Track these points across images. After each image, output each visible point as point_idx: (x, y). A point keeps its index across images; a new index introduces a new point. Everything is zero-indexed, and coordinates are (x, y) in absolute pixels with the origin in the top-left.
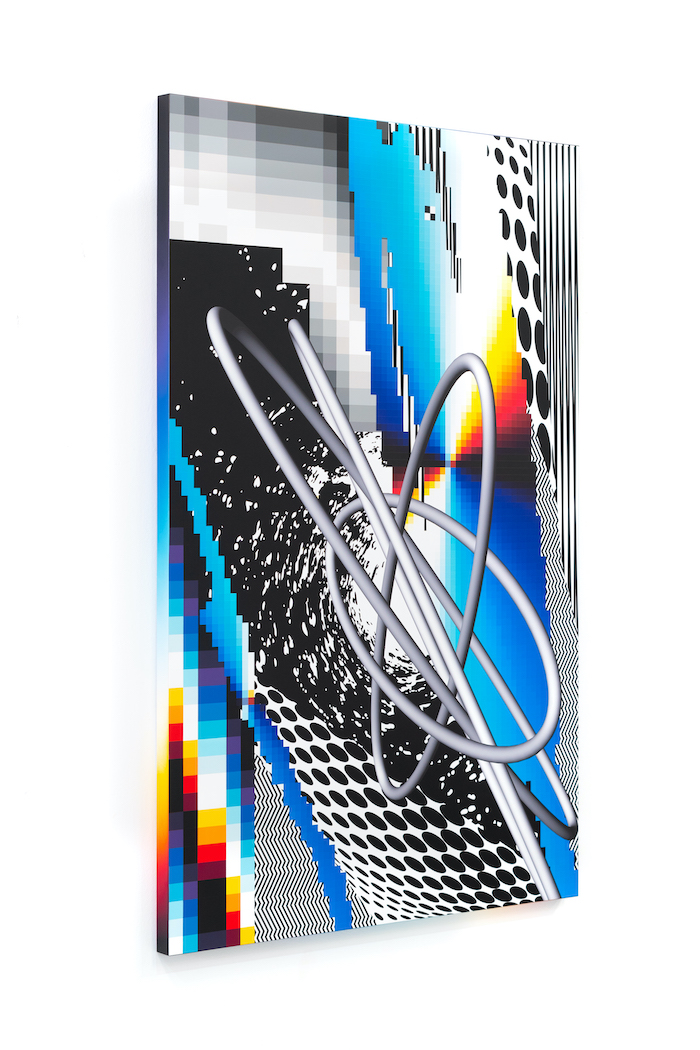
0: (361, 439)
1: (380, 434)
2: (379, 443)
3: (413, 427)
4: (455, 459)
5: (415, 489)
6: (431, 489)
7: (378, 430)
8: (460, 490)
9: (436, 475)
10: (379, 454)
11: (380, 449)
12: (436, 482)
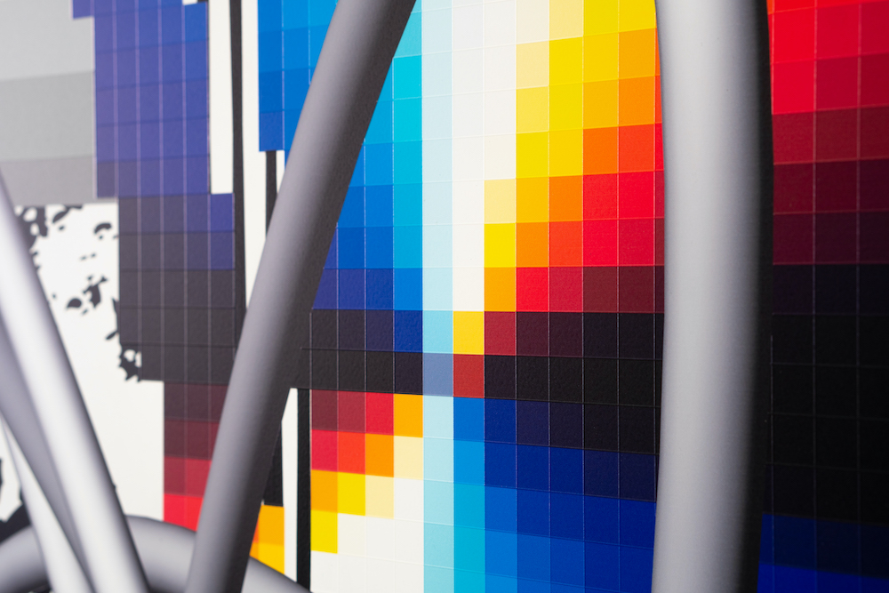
0: (40, 244)
1: (109, 211)
2: (106, 261)
3: (255, 161)
4: (478, 348)
5: (266, 511)
6: (344, 521)
7: (104, 192)
8: (511, 539)
9: (372, 440)
10: (106, 317)
11: (110, 291)
12: (371, 481)
